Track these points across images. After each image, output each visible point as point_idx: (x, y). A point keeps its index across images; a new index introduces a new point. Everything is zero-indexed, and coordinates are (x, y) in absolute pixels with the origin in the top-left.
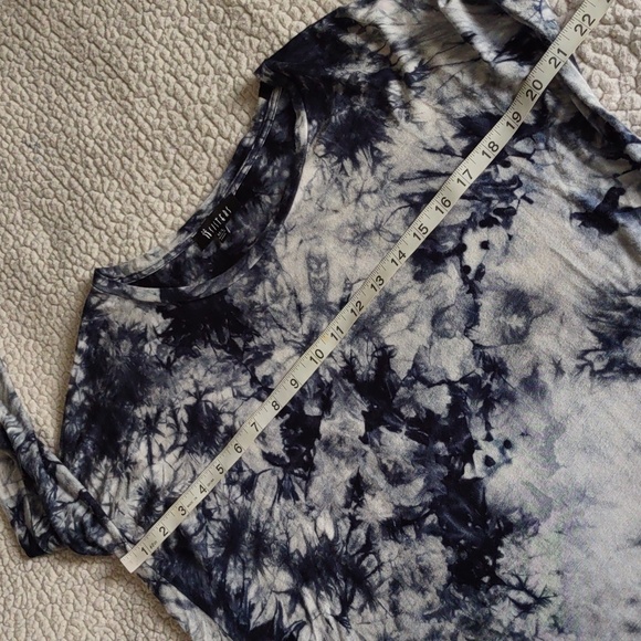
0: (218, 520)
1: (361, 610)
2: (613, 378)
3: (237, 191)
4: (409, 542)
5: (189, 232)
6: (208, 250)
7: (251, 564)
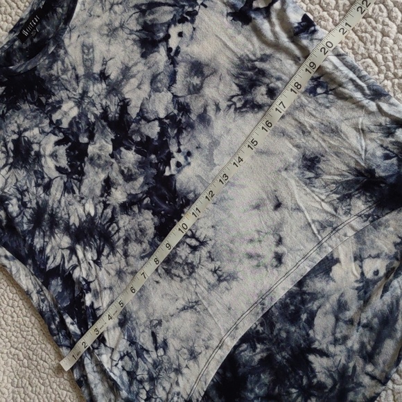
0: (30, 208)
1: (108, 256)
2: (247, 112)
3: (43, 6)
4: (134, 215)
5: (15, 32)
6: (26, 43)
7: (48, 233)
